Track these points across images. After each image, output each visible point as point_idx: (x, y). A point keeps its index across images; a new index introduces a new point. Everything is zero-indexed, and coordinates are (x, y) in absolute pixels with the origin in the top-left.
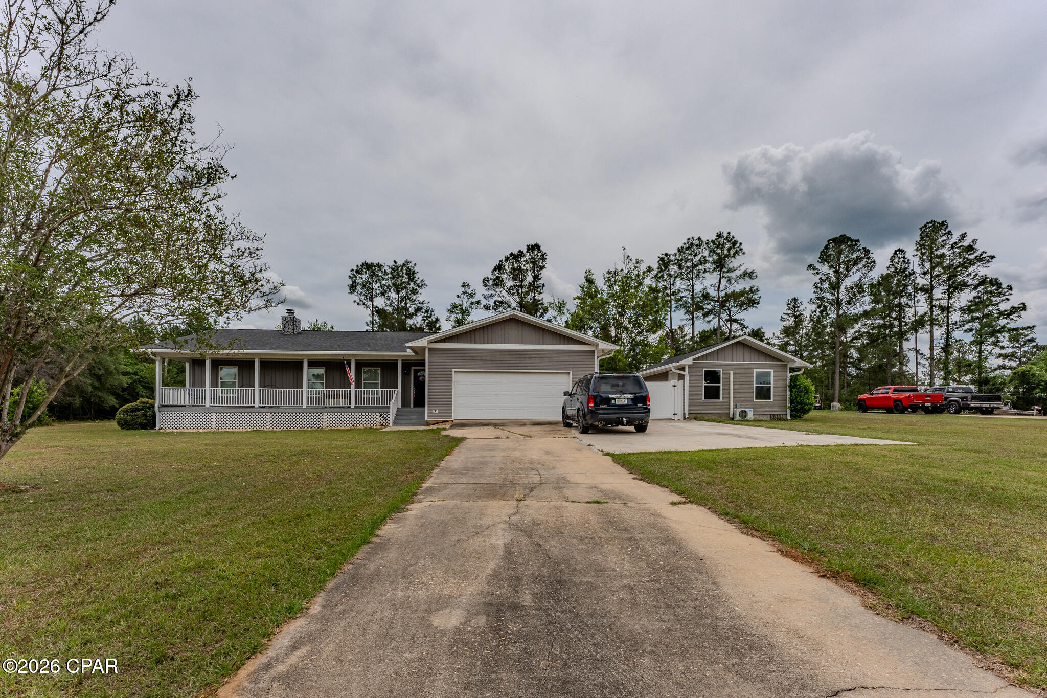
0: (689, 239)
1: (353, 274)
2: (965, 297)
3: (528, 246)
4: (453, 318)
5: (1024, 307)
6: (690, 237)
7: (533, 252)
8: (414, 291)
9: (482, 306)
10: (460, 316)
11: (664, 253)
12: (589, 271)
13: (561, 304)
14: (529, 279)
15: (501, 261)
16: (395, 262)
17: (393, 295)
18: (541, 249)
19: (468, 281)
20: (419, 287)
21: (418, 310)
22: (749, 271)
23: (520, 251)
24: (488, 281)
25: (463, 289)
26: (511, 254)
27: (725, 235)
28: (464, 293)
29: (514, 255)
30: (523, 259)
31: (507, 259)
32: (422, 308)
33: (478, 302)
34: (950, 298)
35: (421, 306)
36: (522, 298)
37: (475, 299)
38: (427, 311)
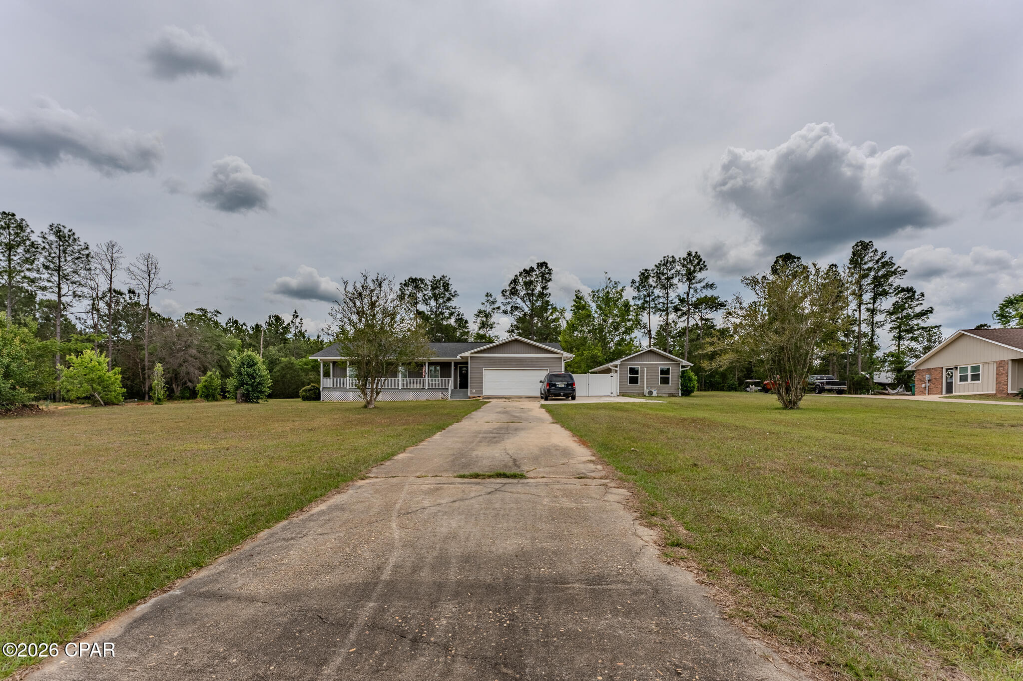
0: (665, 257)
1: (402, 287)
2: (887, 303)
3: (538, 264)
4: (478, 321)
5: (931, 311)
6: (666, 256)
7: (541, 268)
8: (449, 299)
9: (501, 311)
10: (484, 319)
11: (644, 269)
12: (579, 291)
13: (562, 310)
14: (539, 289)
15: (516, 276)
16: (434, 277)
17: (433, 303)
18: (548, 265)
19: (490, 292)
20: (452, 296)
21: (451, 314)
22: (710, 283)
23: (531, 267)
24: (506, 292)
25: (486, 298)
26: (524, 270)
27: (694, 254)
28: (488, 301)
29: (526, 270)
30: (534, 273)
31: (521, 274)
32: (454, 313)
33: (498, 308)
34: (875, 302)
35: (454, 310)
36: (533, 304)
37: (496, 306)
38: (458, 315)
